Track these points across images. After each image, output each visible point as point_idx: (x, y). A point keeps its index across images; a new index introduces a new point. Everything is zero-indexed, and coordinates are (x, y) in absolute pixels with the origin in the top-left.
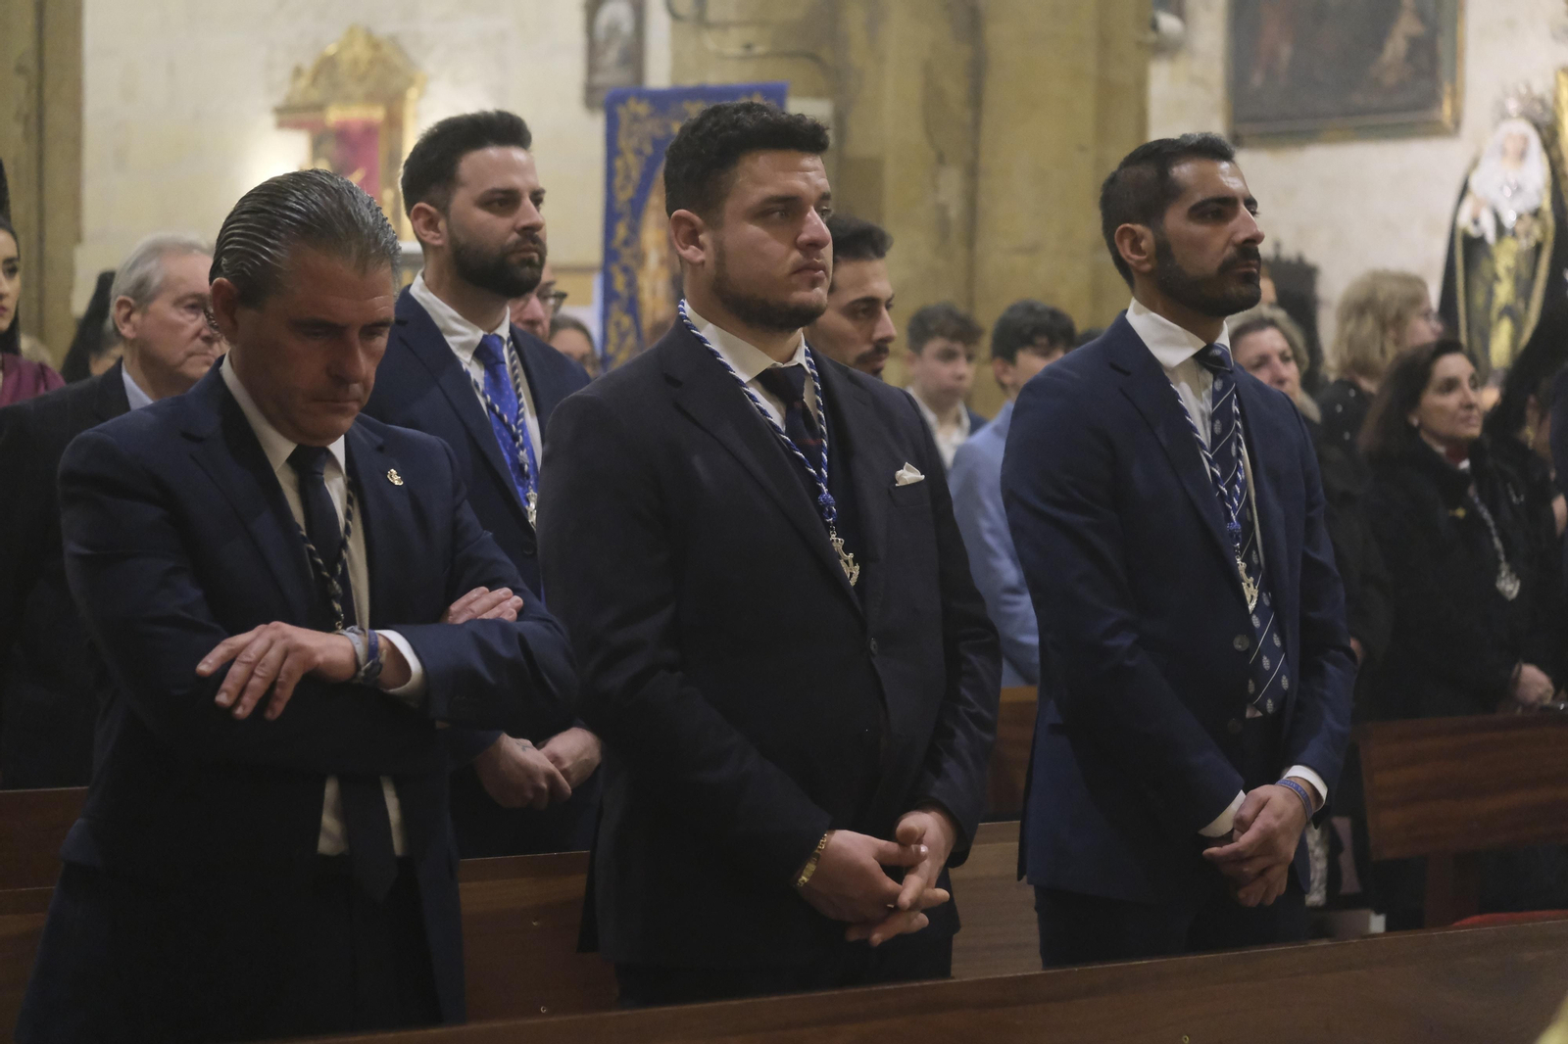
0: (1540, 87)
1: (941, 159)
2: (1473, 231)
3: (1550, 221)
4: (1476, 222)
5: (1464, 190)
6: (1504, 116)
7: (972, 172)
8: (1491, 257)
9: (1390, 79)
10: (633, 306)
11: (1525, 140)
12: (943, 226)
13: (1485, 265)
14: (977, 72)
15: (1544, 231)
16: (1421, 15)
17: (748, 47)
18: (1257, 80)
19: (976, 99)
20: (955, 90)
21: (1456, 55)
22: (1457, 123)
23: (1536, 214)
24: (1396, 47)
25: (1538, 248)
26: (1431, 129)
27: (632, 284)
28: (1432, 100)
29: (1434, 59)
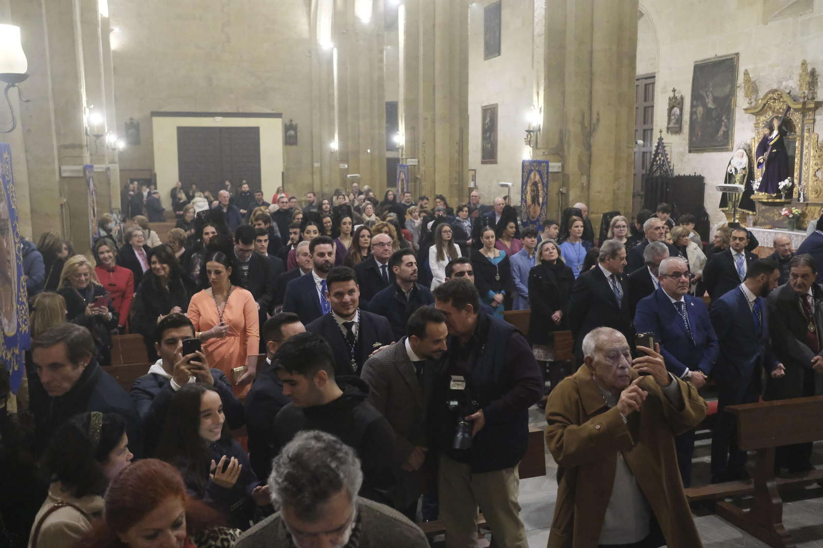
0: (748, 142)
1: (582, 174)
2: (730, 173)
3: (748, 170)
4: (731, 171)
5: (730, 163)
6: (739, 148)
7: (589, 176)
8: (735, 177)
9: (719, 139)
10: (526, 202)
11: (743, 153)
12: (583, 187)
13: (733, 179)
14: (590, 156)
15: (746, 172)
16: (726, 126)
17: (544, 153)
18: (694, 139)
19: (590, 162)
20: (585, 160)
21: (732, 135)
22: (732, 149)
23: (744, 169)
24: (721, 133)
25: (744, 176)
26: (727, 150)
27: (526, 197)
28: (727, 144)
29: (728, 135)
